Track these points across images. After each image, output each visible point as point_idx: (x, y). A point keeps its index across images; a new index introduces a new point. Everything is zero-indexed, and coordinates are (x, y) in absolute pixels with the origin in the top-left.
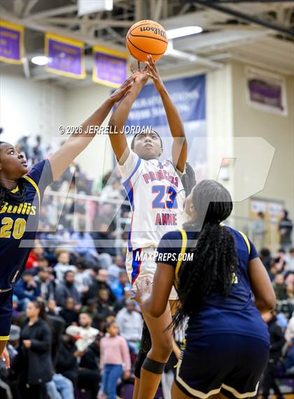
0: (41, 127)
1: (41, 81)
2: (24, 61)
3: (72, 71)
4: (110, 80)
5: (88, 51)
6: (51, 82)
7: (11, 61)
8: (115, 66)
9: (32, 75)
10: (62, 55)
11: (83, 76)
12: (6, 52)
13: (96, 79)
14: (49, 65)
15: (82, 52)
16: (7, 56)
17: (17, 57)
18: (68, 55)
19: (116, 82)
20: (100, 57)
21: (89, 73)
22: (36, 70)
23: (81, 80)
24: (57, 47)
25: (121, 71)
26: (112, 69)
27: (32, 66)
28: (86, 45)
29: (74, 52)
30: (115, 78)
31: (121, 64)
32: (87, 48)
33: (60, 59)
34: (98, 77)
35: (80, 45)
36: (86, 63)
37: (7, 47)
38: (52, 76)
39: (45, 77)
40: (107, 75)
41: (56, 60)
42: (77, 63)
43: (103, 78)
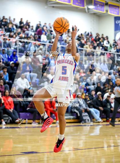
0: (91, 29)
1: (91, 14)
2: (86, 7)
3: (101, 10)
4: (114, 13)
5: (107, 4)
6: (95, 14)
7: (82, 7)
8: (115, 8)
9: (88, 12)
10: (98, 5)
11: (105, 12)
12: (80, 4)
13: (109, 13)
14: (94, 9)
15: (105, 4)
16: (80, 6)
17: (83, 6)
18: (100, 5)
19: (116, 14)
20: (111, 6)
21: (107, 11)
22: (90, 10)
23: (104, 13)
24: (96, 3)
25: (117, 10)
26: (114, 10)
27: (88, 9)
28: (106, 2)
29: (102, 4)
30: (115, 13)
31: (117, 8)
32: (106, 3)
33: (97, 6)
34: (110, 12)
35: (104, 2)
36: (106, 8)
37: (80, 3)
38: (95, 12)
39: (93, 12)
40: (113, 12)
41: (96, 7)
42: (103, 8)
43: (111, 13)
